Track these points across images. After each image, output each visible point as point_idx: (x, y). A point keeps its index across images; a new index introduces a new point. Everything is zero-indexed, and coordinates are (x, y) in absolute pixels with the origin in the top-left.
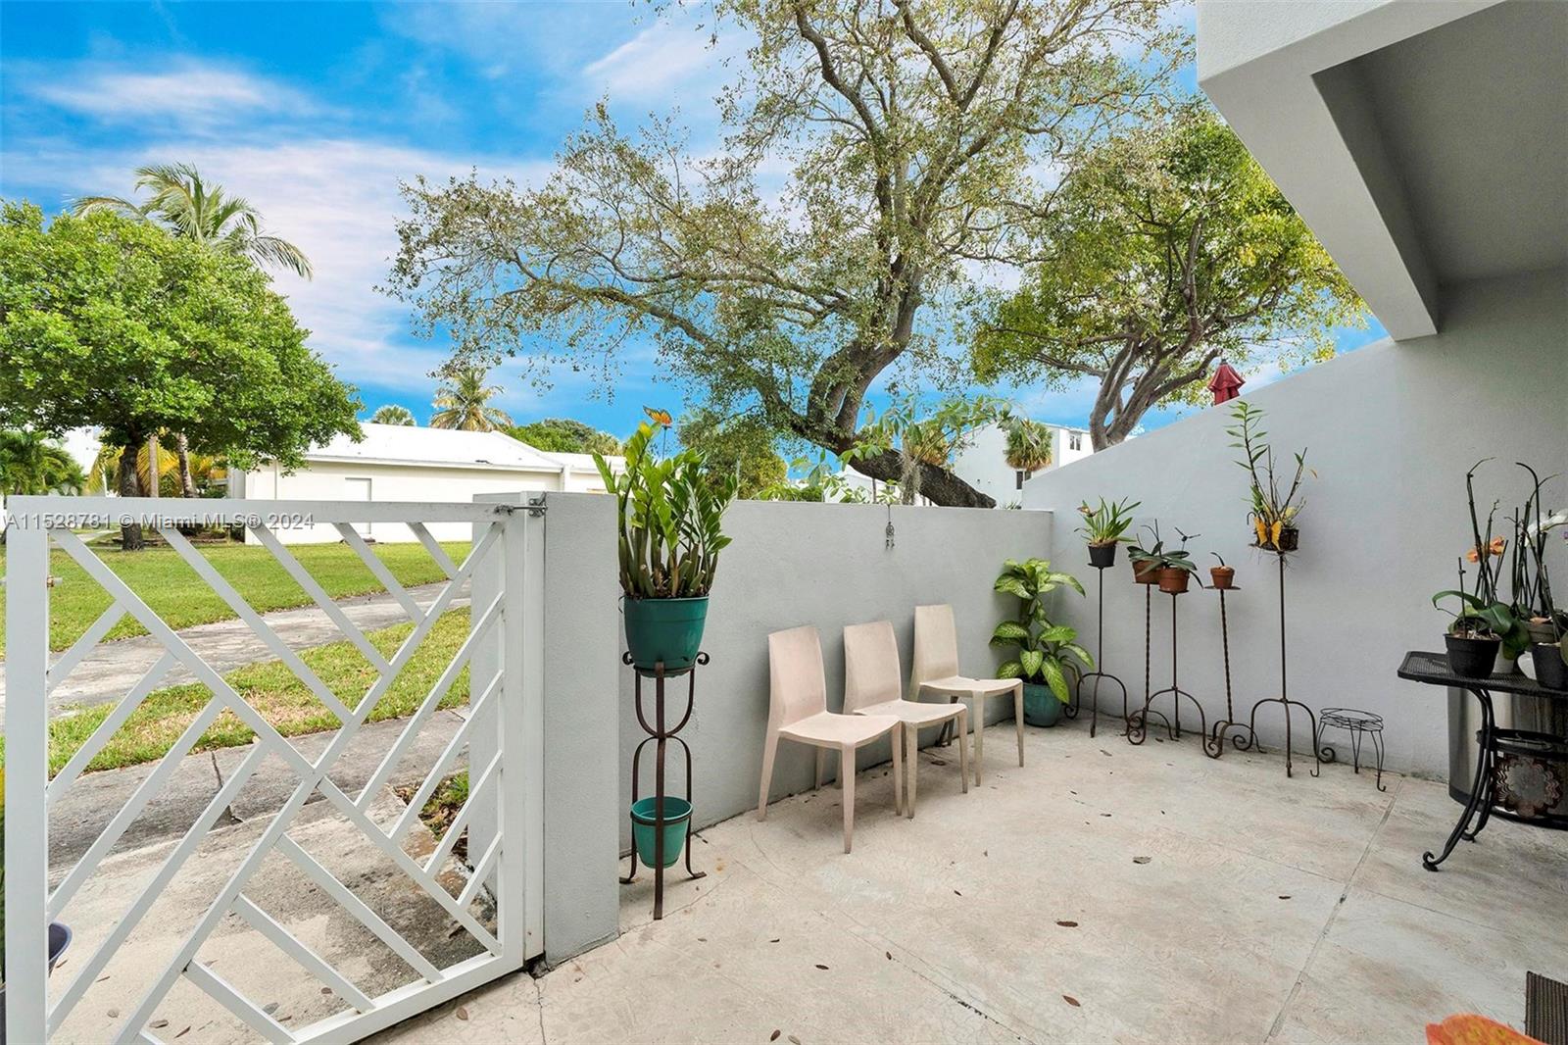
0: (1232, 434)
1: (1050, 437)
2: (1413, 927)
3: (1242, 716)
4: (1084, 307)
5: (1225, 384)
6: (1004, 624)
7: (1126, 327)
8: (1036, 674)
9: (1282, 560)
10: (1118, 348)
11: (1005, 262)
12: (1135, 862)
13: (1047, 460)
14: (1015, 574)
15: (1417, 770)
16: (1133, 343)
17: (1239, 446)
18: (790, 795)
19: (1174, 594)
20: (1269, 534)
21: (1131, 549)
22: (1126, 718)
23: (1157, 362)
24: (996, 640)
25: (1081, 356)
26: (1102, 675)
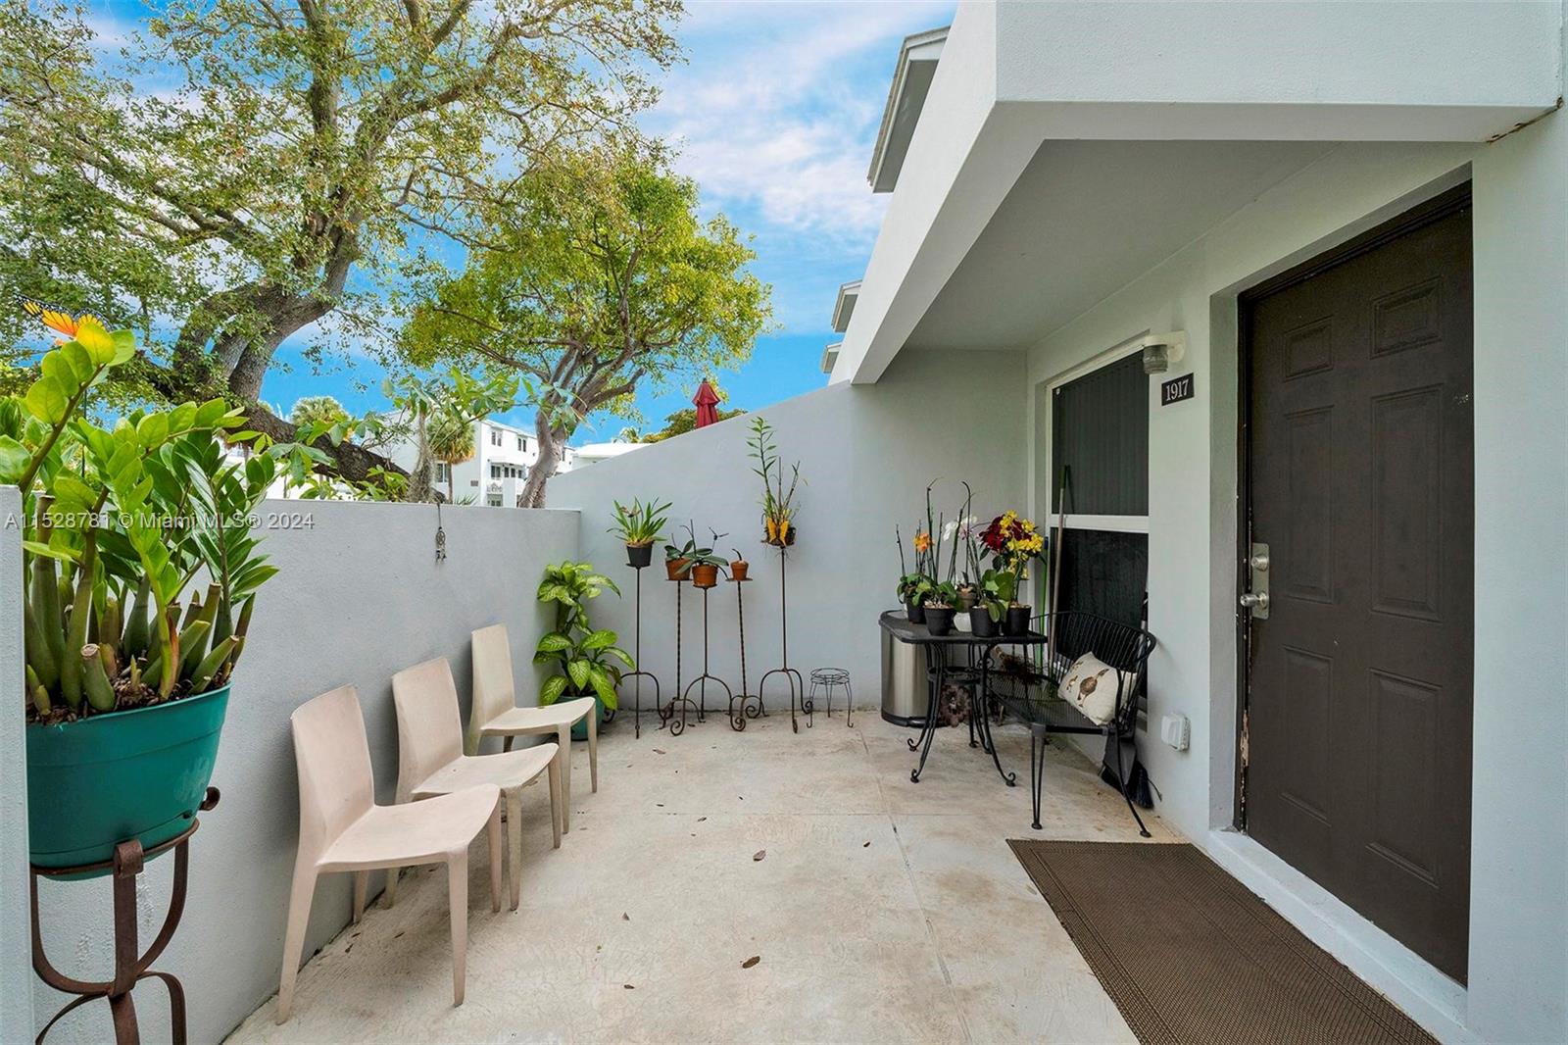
0: (751, 445)
1: (473, 431)
2: (941, 834)
3: (753, 689)
4: (526, 307)
5: (706, 401)
6: (546, 637)
7: (568, 335)
8: (586, 686)
9: (783, 554)
10: (562, 352)
11: (454, 239)
12: (756, 860)
13: (470, 455)
14: (554, 579)
15: (861, 705)
16: (577, 351)
17: (756, 456)
18: (317, 952)
19: (705, 588)
20: (778, 532)
21: (668, 548)
22: (659, 711)
23: (594, 371)
24: (540, 655)
25: (520, 355)
26: (640, 673)
